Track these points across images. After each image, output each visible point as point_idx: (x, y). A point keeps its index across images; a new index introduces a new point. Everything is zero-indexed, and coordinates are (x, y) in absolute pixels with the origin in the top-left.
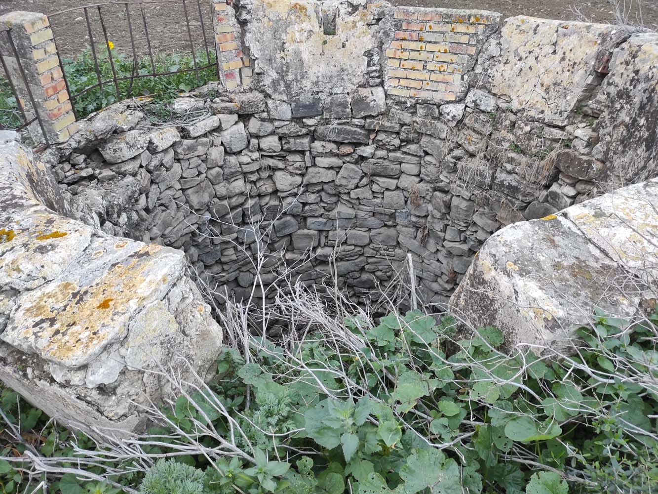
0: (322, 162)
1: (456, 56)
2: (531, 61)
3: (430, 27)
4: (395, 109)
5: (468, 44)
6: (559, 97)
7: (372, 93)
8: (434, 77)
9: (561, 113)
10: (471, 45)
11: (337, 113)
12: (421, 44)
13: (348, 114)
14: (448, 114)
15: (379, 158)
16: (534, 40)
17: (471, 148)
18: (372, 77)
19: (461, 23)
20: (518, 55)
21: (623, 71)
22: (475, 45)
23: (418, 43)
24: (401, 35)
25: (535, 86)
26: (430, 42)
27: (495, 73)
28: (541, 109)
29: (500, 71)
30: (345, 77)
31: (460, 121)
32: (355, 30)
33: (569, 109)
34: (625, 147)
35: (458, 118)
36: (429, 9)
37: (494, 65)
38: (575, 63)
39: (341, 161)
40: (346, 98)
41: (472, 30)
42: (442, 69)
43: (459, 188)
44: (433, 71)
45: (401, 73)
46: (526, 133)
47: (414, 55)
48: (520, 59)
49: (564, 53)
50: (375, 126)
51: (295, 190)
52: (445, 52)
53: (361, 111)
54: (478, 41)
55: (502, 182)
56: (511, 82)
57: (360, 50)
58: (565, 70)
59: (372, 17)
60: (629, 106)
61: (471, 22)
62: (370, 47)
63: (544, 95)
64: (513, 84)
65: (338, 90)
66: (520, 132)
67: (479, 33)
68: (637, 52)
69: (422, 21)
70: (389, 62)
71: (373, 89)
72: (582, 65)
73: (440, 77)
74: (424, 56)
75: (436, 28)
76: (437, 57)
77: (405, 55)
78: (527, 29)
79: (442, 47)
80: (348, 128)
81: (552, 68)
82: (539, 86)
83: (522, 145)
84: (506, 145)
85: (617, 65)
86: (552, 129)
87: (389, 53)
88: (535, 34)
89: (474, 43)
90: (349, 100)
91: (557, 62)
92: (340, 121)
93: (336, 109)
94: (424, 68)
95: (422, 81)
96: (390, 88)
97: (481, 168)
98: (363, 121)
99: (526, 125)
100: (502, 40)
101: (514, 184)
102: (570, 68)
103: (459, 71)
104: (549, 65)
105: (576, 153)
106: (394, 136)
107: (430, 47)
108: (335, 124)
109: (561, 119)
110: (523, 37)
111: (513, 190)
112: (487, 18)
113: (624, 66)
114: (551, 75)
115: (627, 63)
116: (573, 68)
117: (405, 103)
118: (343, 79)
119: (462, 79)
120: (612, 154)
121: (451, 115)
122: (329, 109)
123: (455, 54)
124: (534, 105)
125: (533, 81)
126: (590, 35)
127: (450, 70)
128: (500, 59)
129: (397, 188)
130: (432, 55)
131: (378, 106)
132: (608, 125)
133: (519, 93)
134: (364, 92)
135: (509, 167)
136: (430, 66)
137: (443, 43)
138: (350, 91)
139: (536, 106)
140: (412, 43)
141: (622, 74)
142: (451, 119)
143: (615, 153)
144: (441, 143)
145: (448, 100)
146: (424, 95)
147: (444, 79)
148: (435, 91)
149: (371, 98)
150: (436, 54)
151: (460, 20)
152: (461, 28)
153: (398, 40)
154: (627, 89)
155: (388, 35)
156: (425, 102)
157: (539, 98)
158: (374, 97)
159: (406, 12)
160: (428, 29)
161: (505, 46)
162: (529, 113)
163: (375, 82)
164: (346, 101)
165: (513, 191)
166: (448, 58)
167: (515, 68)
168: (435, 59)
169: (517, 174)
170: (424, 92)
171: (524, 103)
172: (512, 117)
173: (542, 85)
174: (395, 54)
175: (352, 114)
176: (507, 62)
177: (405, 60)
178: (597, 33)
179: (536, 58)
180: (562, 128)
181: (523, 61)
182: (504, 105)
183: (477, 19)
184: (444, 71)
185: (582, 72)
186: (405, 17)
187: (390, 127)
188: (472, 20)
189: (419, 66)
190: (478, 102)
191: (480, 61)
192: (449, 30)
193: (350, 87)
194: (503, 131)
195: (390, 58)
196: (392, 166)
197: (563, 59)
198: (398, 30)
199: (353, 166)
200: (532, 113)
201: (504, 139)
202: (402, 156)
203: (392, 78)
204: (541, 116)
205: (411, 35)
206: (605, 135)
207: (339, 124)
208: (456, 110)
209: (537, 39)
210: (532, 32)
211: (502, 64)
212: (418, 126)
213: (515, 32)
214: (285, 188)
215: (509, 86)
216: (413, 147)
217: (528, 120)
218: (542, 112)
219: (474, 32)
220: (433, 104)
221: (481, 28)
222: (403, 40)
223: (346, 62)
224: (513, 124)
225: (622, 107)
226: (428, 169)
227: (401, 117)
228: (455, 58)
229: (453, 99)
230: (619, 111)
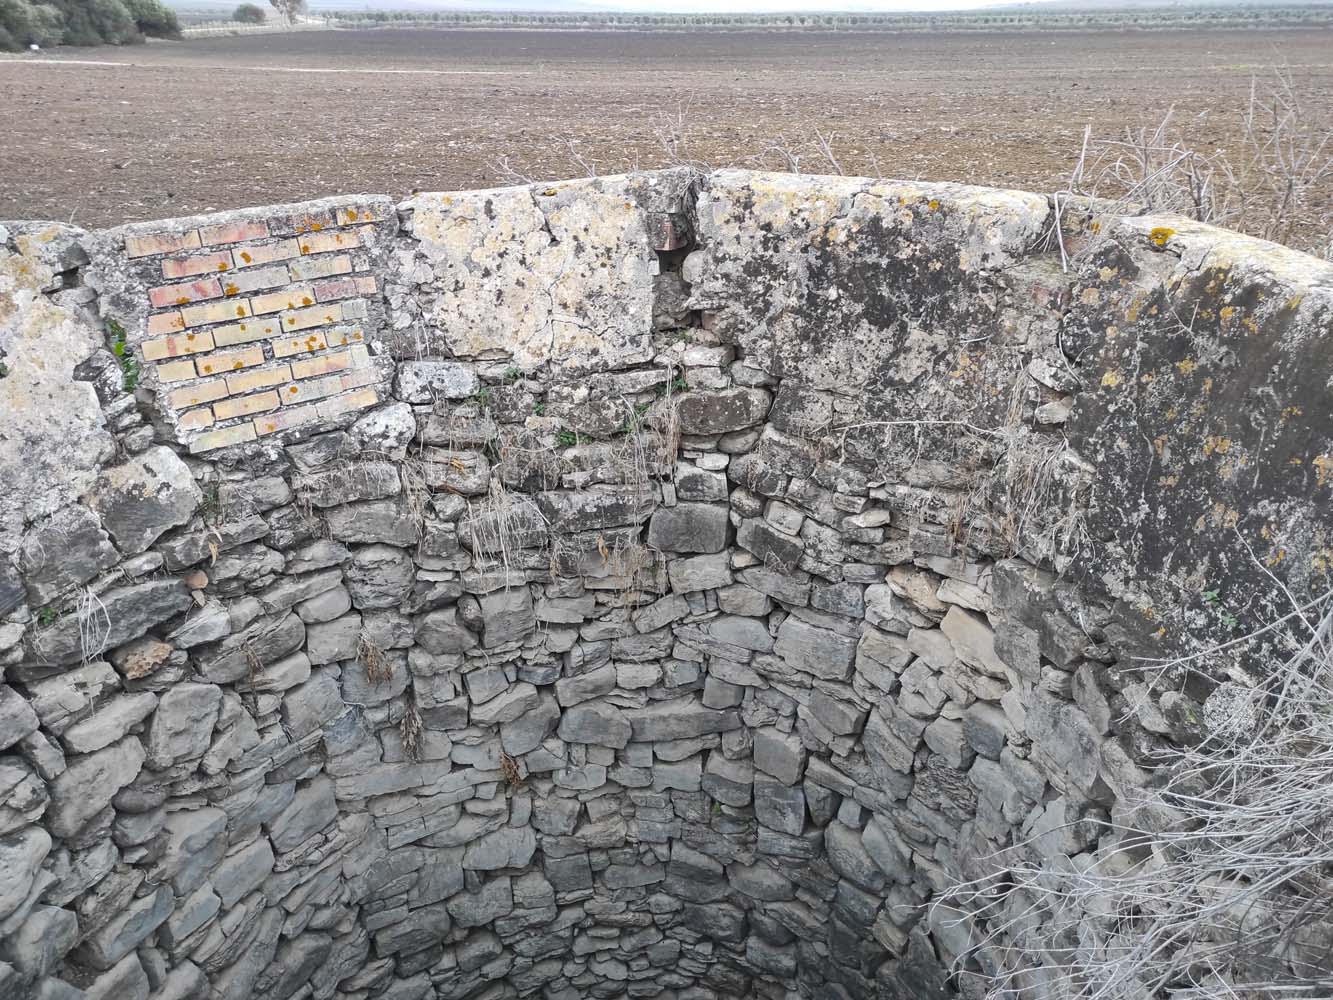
0: (99, 734)
1: (335, 308)
2: (512, 270)
3: (245, 256)
4: (231, 484)
5: (353, 274)
6: (612, 315)
7: (149, 470)
8: (301, 369)
9: (633, 340)
10: (361, 274)
11: (79, 568)
12: (235, 304)
13: (110, 555)
14: (385, 436)
15: (249, 624)
16: (496, 230)
17: (472, 483)
18: (126, 429)
19: (318, 231)
20: (477, 266)
21: (737, 232)
22: (369, 273)
23: (224, 302)
24: (170, 295)
25: (550, 311)
26: (256, 293)
27: (443, 315)
28: (590, 347)
29: (453, 306)
30: (51, 459)
31: (415, 441)
32: (14, 317)
33: (647, 328)
34: (816, 341)
35: (408, 435)
36: (225, 216)
37: (431, 302)
38: (608, 250)
39: (150, 695)
40: (80, 514)
41: (349, 241)
42: (316, 346)
43: (489, 575)
44: (293, 357)
45: (209, 389)
46: (582, 404)
47: (224, 335)
48: (487, 273)
49: (576, 238)
50: (205, 547)
51: (48, 878)
52: (307, 305)
53: (141, 529)
54: (374, 262)
55: (581, 511)
56: (491, 323)
57: (60, 368)
58: (593, 265)
59: (48, 271)
60: (782, 281)
61: (341, 223)
62: (84, 352)
63: (580, 321)
64: (495, 324)
65: (48, 503)
66: (566, 406)
67: (368, 244)
68: (749, 197)
69: (219, 247)
70: (163, 373)
71: (146, 458)
72: (624, 250)
73: (319, 364)
74: (255, 329)
75: (261, 256)
76: (292, 322)
77: (203, 341)
78: (469, 214)
79: (296, 295)
80: (129, 592)
81: (567, 271)
82: (557, 309)
83: (588, 426)
84: (549, 442)
85: (720, 227)
86: (633, 374)
87: (151, 351)
88: (492, 218)
89: (366, 267)
90: (95, 516)
91: (571, 257)
92: (98, 587)
93: (69, 559)
94: (269, 355)
95: (276, 388)
96: (194, 438)
97: (517, 509)
98: (158, 555)
99: (575, 387)
100: (422, 248)
101: (608, 502)
102: (603, 259)
103: (357, 336)
104: (557, 269)
105: (709, 393)
106: (261, 548)
107: (261, 304)
108: (89, 603)
109: (640, 349)
110: (468, 230)
111: (614, 514)
112: (371, 208)
113: (735, 225)
114: (573, 284)
115: (740, 219)
116: (609, 258)
117: (259, 454)
118: (45, 466)
119: (371, 352)
120: (792, 363)
121: (393, 434)
122: (48, 572)
123: (331, 302)
124: (571, 345)
125: (542, 305)
126: (609, 196)
127: (335, 339)
128: (439, 284)
129: (315, 668)
130: (276, 321)
131: (182, 495)
132: (754, 323)
133: (522, 336)
134: (127, 476)
135: (579, 477)
136: (281, 348)
137: (292, 287)
138: (83, 490)
139: (576, 347)
140: (208, 307)
141: (738, 238)
142: (395, 444)
143: (797, 359)
144: (388, 508)
145: (361, 406)
146: (294, 420)
147: (329, 365)
148: (318, 400)
149: (152, 485)
150: (287, 316)
151: (315, 225)
152: (324, 242)
153: (163, 310)
154: (762, 256)
155: (130, 306)
156: (313, 433)
157: (575, 331)
158: (161, 478)
159: (160, 235)
160: (241, 263)
161: (437, 257)
162: (567, 364)
163: (143, 438)
164: (88, 523)
165: (613, 517)
166: (318, 315)
167: (483, 294)
168: (287, 327)
169: (602, 482)
170: (291, 413)
171: (545, 350)
172: (534, 386)
173: (565, 306)
174: (172, 348)
175: (119, 549)
176: (458, 287)
177: (206, 353)
178: (621, 190)
179: (523, 262)
180: (651, 365)
181: (494, 275)
182: (499, 371)
183: (352, 216)
184: (322, 348)
185: (631, 260)
186: (165, 248)
187: (245, 532)
188: (342, 219)
189: (254, 355)
190: (436, 384)
191: (395, 302)
192: (297, 254)
193: (81, 482)
194: (528, 419)
195: (159, 362)
196: (285, 625)
197: (579, 249)
198: (155, 285)
199: (189, 688)
200: (575, 361)
201: (540, 432)
202: (302, 586)
203: (188, 409)
204: (594, 360)
205: (198, 289)
206: (755, 342)
207: (101, 595)
208: (397, 420)
209: (502, 226)
210: (482, 217)
211: (450, 295)
212: (318, 495)
213: (445, 225)
214: (13, 898)
215: (490, 330)
216: (318, 552)
217: (572, 377)
218: (595, 352)
219: (355, 244)
220: (336, 430)
221: (367, 232)
222: (178, 306)
223: (32, 415)
224: (542, 397)
225: (768, 288)
226: (378, 580)
227: (261, 494)
228: (335, 312)
229: (374, 401)
230: (764, 294)
